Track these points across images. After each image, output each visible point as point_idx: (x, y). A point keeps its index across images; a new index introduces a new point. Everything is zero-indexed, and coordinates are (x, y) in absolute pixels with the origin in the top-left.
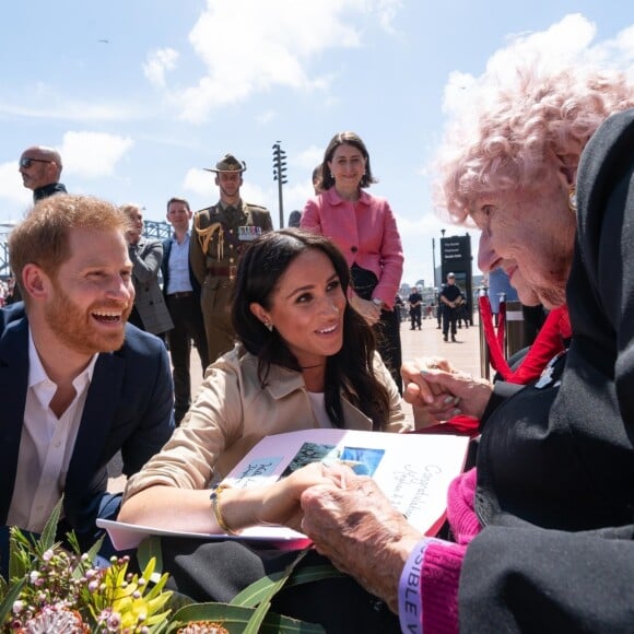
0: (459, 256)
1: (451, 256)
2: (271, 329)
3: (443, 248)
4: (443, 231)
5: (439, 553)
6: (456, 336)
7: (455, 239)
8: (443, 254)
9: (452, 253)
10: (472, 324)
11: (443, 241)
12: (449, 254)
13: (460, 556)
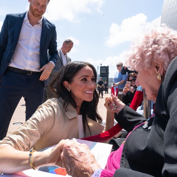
0: (105, 72)
1: (103, 72)
2: (69, 91)
3: (101, 69)
4: (101, 64)
5: (106, 173)
6: (103, 96)
7: (104, 67)
8: (101, 71)
9: (104, 71)
10: (108, 93)
11: (101, 67)
12: (102, 71)
13: (112, 175)
